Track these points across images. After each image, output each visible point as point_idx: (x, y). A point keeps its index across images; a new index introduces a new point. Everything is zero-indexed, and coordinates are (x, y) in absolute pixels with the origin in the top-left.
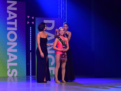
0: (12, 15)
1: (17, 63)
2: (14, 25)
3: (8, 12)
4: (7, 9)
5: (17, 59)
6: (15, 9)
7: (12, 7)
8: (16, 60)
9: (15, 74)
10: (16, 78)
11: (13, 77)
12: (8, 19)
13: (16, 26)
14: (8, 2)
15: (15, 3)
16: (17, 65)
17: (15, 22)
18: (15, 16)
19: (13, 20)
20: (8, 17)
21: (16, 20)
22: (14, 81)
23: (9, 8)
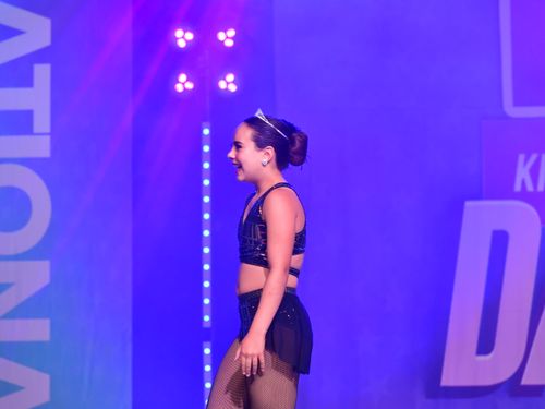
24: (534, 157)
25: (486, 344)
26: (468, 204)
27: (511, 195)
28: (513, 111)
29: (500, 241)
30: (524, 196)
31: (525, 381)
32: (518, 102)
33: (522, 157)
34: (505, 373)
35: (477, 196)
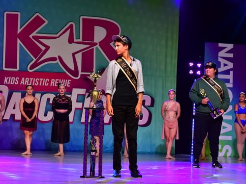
0: (225, 65)
1: (231, 137)
2: (229, 80)
3: (220, 60)
4: (219, 56)
5: (231, 129)
6: (231, 55)
7: (226, 53)
8: (231, 131)
9: (228, 153)
10: (230, 158)
11: (225, 157)
12: (220, 70)
13: (231, 81)
14: (220, 45)
15: (230, 46)
16: (231, 139)
17: (229, 74)
18: (230, 65)
19: (227, 72)
20: (220, 67)
21: (231, 72)
22: (226, 162)
23: (222, 54)
24: (8, 78)
27: (3, 84)
28: (5, 69)
31: (4, 118)
33: (6, 78)
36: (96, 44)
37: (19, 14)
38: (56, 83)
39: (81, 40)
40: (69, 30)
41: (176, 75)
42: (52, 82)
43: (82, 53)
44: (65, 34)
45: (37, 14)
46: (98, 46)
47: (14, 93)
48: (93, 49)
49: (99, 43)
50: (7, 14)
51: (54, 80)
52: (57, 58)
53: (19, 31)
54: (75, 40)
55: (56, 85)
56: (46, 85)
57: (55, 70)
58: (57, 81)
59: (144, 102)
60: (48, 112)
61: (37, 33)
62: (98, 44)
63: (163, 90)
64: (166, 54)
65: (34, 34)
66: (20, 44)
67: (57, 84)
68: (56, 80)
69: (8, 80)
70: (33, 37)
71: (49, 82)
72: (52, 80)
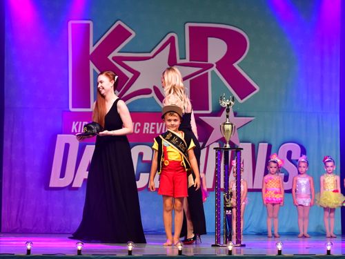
24: (77, 123)
25: (62, 175)
26: (58, 135)
27: (70, 133)
28: (72, 109)
29: (67, 146)
30: (74, 133)
31: (73, 186)
32: (73, 107)
33: (74, 123)
34: (68, 184)
35: (61, 133)
36: (211, 66)
37: (91, 23)
38: (152, 128)
39: (187, 60)
40: (169, 46)
41: (338, 111)
42: (145, 128)
43: (191, 81)
44: (162, 52)
45: (119, 22)
46: (214, 68)
47: (87, 146)
48: (207, 73)
49: (216, 63)
50: (73, 25)
51: (148, 124)
52: (153, 90)
53: (92, 49)
54: (179, 61)
55: (151, 132)
56: (136, 132)
57: (150, 109)
58: (154, 126)
59: (289, 154)
60: (141, 174)
61: (119, 52)
62: (215, 65)
63: (319, 134)
64: (322, 76)
65: (115, 53)
66: (94, 70)
67: (153, 130)
68: (152, 124)
69: (77, 127)
70: (114, 58)
71: (141, 128)
72: (145, 124)
